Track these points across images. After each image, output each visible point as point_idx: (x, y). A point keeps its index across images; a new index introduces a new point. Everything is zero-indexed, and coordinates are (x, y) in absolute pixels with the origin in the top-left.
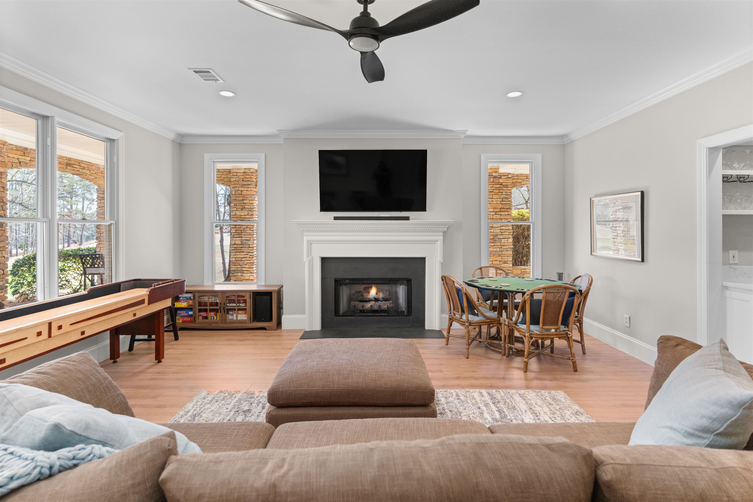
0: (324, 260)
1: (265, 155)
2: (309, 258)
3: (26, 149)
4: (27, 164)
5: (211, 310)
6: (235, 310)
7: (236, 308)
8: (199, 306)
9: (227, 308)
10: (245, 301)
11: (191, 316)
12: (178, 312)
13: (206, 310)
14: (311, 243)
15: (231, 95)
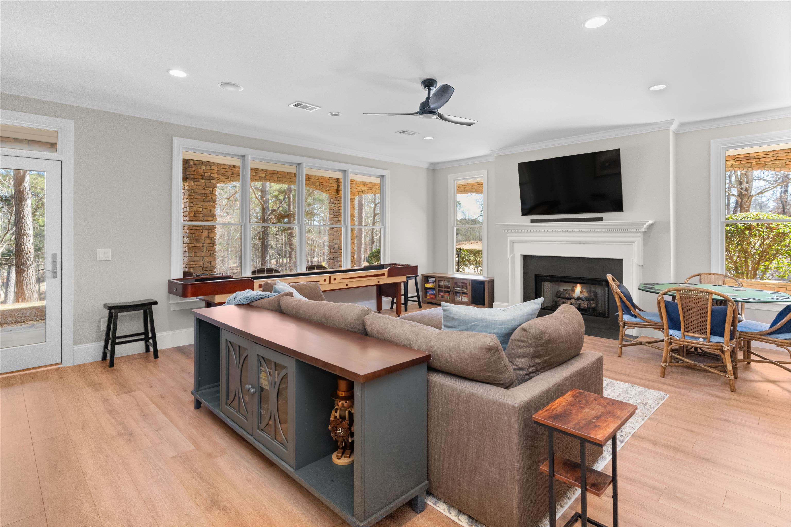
0: (526, 258)
1: (488, 170)
2: (511, 256)
3: (365, 182)
4: (365, 192)
5: (446, 292)
6: (459, 293)
7: (461, 292)
8: (439, 287)
9: (456, 291)
10: (466, 287)
11: (433, 294)
12: (428, 291)
13: (442, 291)
14: (513, 243)
15: (432, 138)
